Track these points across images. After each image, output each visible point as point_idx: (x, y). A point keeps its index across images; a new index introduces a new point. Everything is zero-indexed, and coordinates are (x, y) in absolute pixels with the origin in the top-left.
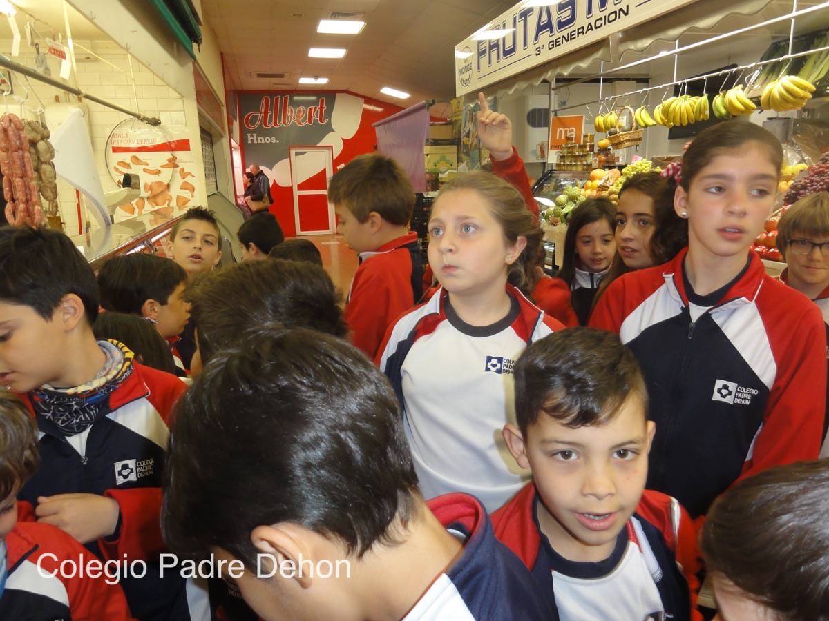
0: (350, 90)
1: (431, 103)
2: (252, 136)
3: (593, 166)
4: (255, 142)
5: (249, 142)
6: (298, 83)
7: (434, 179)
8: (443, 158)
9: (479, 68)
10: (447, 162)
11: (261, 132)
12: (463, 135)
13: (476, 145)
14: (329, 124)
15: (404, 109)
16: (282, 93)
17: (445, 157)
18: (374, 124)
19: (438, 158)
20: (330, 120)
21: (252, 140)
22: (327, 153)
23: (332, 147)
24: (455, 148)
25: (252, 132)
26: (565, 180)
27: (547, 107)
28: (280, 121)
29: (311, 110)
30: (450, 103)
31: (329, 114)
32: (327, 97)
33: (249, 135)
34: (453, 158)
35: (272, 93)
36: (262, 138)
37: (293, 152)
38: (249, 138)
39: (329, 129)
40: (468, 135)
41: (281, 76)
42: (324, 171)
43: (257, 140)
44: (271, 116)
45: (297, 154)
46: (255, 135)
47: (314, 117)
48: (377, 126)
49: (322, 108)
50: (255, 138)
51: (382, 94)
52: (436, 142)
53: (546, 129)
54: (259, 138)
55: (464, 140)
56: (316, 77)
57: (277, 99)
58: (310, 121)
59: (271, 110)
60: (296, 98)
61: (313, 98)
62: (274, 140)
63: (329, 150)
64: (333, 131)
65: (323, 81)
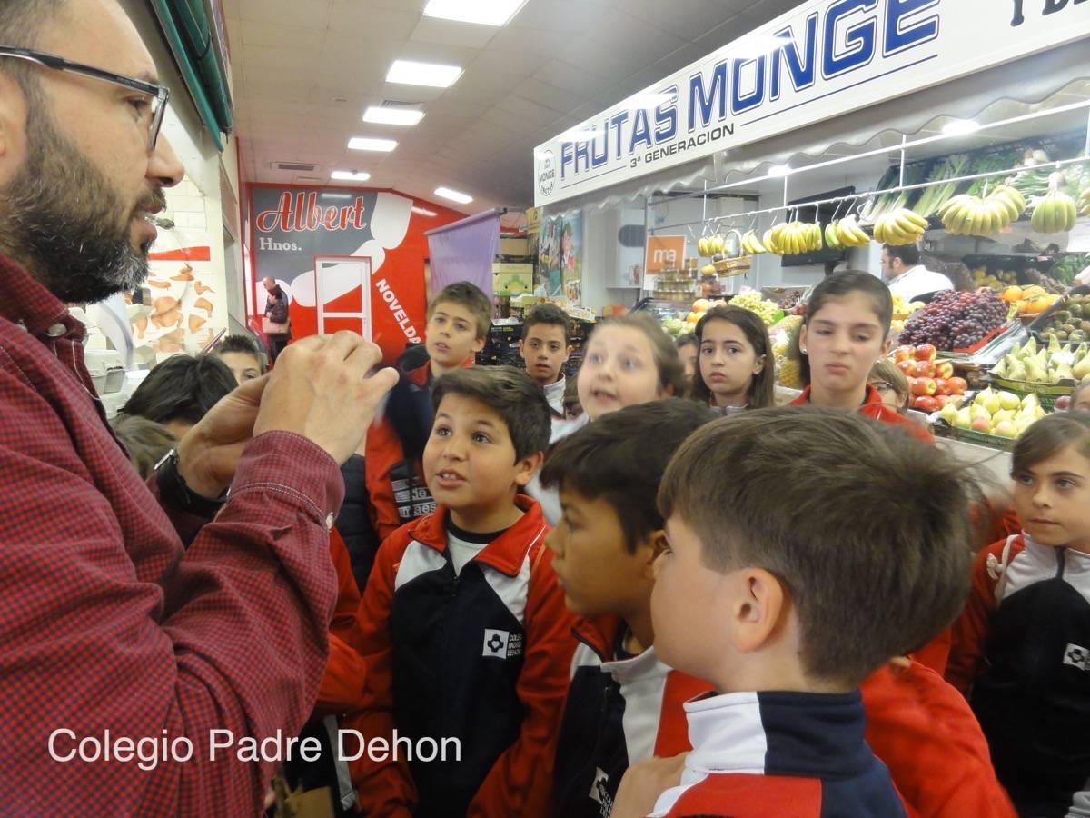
0: (396, 189)
1: (502, 211)
2: (266, 241)
3: (697, 295)
4: (270, 248)
5: (263, 248)
6: (330, 178)
7: (504, 303)
8: (516, 279)
9: (563, 176)
10: (521, 283)
11: (279, 237)
12: (541, 252)
13: (557, 265)
14: (368, 229)
15: (468, 216)
16: (309, 189)
17: (518, 277)
18: (426, 233)
19: (509, 278)
20: (368, 227)
21: (266, 247)
22: (364, 265)
23: (370, 258)
24: (530, 267)
25: (266, 236)
26: (664, 310)
27: (642, 223)
28: (303, 223)
29: (344, 211)
30: (525, 213)
31: (368, 218)
32: (366, 195)
33: (262, 239)
34: (528, 279)
35: (296, 189)
36: (279, 244)
37: (319, 263)
38: (263, 244)
39: (367, 235)
40: (547, 252)
41: (310, 168)
42: (359, 289)
43: (273, 246)
44: (292, 216)
45: (325, 266)
46: (270, 240)
47: (348, 220)
48: (430, 235)
49: (358, 210)
50: (270, 244)
51: (437, 196)
52: (508, 259)
53: (642, 249)
54: (275, 244)
55: (542, 257)
56: (355, 172)
57: (301, 197)
58: (343, 225)
59: (293, 209)
60: (325, 195)
61: (347, 196)
62: (294, 247)
63: (366, 262)
64: (372, 238)
65: (363, 177)
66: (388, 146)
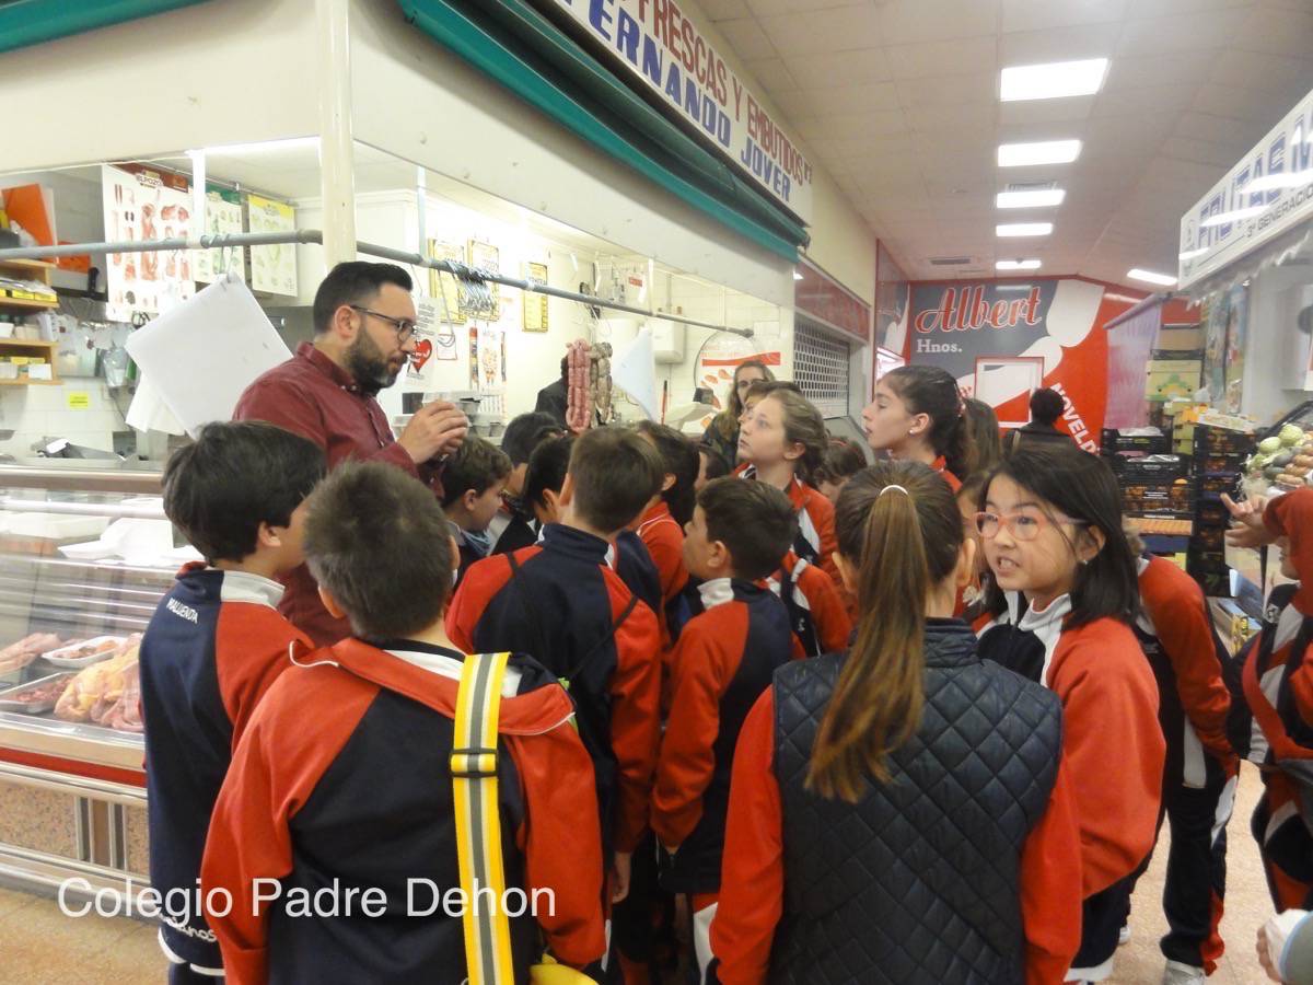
0: (1081, 274)
1: (1166, 297)
2: (924, 343)
4: (928, 351)
5: (920, 350)
6: (995, 269)
7: (1155, 409)
8: (1175, 379)
10: (1183, 385)
11: (938, 337)
12: (1209, 344)
13: (1222, 361)
14: (1043, 324)
16: (975, 282)
17: (1178, 377)
18: (1106, 325)
19: (1166, 377)
20: (1044, 320)
21: (924, 349)
22: (1034, 366)
23: (1043, 358)
24: (1196, 364)
25: (924, 337)
28: (967, 320)
29: (1015, 305)
31: (1043, 311)
32: (1045, 285)
33: (920, 341)
34: (1194, 379)
35: (958, 283)
36: (938, 346)
37: (981, 366)
38: (920, 345)
39: (1042, 331)
40: (1213, 346)
41: (966, 261)
43: (931, 348)
44: (955, 315)
45: (988, 368)
46: (928, 341)
47: (1019, 315)
48: (1112, 327)
49: (1033, 301)
50: (927, 346)
51: (1129, 278)
52: (1164, 355)
54: (933, 346)
55: (1208, 351)
56: (1020, 260)
57: (966, 293)
58: (1012, 321)
59: (956, 306)
60: (1000, 288)
61: (1027, 287)
62: (954, 348)
63: (1039, 362)
64: (1048, 335)
65: (1032, 265)
66: (1044, 229)
